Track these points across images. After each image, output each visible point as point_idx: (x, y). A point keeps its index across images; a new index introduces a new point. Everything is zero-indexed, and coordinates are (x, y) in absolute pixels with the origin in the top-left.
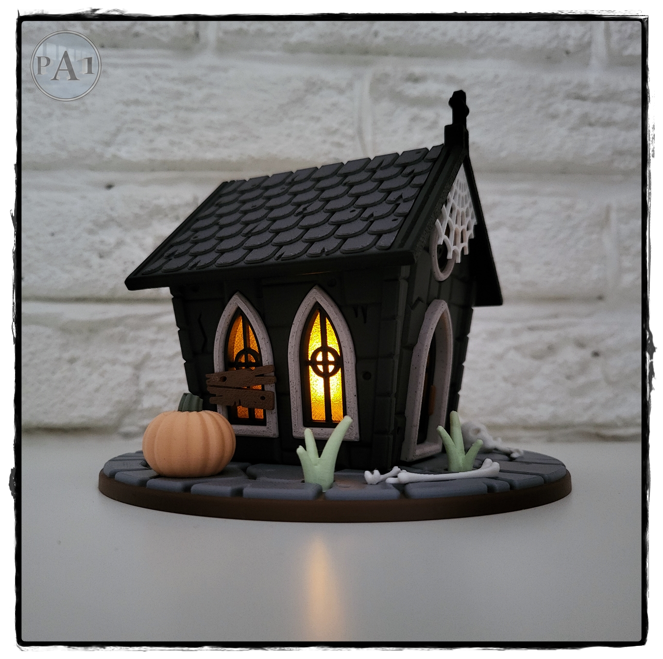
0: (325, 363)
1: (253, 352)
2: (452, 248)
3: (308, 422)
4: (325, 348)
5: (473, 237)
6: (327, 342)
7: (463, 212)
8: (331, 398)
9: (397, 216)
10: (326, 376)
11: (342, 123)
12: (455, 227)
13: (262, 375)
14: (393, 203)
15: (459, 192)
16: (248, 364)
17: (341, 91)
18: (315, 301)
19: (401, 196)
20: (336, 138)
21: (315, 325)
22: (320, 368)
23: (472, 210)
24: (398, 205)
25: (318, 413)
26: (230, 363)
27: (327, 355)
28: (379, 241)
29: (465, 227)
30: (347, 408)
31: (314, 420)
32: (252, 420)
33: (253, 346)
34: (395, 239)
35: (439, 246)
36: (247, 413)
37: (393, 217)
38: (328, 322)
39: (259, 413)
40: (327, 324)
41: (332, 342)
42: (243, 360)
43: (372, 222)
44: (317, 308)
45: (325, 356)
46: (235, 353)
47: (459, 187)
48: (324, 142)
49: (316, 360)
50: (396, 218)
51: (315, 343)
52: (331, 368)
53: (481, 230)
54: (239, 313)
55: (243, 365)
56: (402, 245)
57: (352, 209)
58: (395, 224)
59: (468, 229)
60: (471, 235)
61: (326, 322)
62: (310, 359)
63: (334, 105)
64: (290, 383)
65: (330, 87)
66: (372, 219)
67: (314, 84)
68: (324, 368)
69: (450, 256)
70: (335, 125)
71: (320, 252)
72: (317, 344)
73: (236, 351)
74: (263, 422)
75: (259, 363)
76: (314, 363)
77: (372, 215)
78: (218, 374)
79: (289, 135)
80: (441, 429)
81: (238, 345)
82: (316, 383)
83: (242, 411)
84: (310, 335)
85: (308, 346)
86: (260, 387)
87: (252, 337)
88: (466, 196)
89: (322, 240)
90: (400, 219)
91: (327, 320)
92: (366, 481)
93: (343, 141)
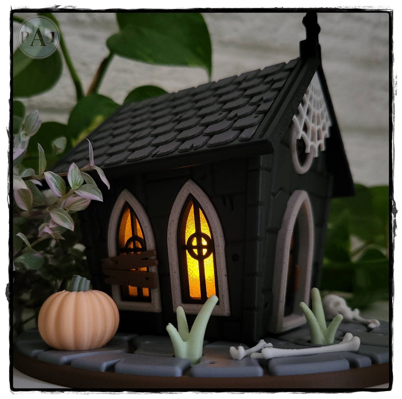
0: (200, 247)
1: (139, 239)
2: (309, 143)
3: (186, 299)
4: (198, 234)
5: (328, 136)
6: (201, 228)
7: (318, 115)
8: (206, 278)
9: (258, 114)
10: (200, 258)
12: (311, 125)
13: (147, 259)
14: (254, 105)
15: (314, 96)
16: (136, 249)
18: (188, 193)
19: (262, 99)
21: (190, 214)
22: (195, 251)
23: (326, 114)
24: (259, 106)
25: (195, 292)
26: (121, 249)
27: (201, 240)
28: (241, 135)
29: (320, 127)
30: (219, 287)
31: (192, 298)
32: (140, 298)
33: (140, 234)
34: (255, 132)
35: (298, 140)
36: (136, 290)
37: (254, 115)
38: (201, 212)
39: (146, 292)
40: (200, 213)
41: (205, 229)
42: (132, 246)
43: (236, 121)
44: (191, 199)
45: (199, 241)
46: (126, 241)
47: (314, 92)
49: (192, 244)
50: (257, 115)
51: (190, 230)
52: (205, 251)
53: (335, 130)
54: (127, 206)
55: (131, 250)
56: (262, 136)
57: (220, 112)
58: (256, 120)
59: (324, 129)
60: (326, 135)
61: (199, 211)
62: (186, 244)
64: (170, 266)
66: (236, 119)
68: (198, 252)
69: (308, 150)
71: (189, 147)
72: (192, 231)
73: (126, 239)
74: (148, 300)
75: (144, 248)
76: (190, 248)
77: (236, 115)
78: (112, 259)
80: (305, 306)
81: (128, 234)
82: (192, 264)
83: (133, 290)
84: (186, 223)
85: (185, 232)
86: (145, 269)
87: (138, 226)
88: (320, 101)
89: (192, 138)
90: (261, 116)
91: (200, 210)
92: (231, 356)
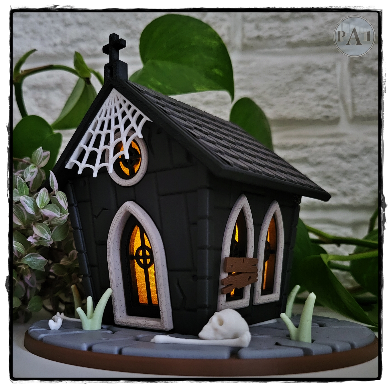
11: (330, 92)
17: (328, 71)
20: (326, 102)
48: (318, 105)
63: (324, 80)
65: (320, 69)
67: (309, 68)
70: (325, 94)
79: (293, 103)
93: (331, 104)
